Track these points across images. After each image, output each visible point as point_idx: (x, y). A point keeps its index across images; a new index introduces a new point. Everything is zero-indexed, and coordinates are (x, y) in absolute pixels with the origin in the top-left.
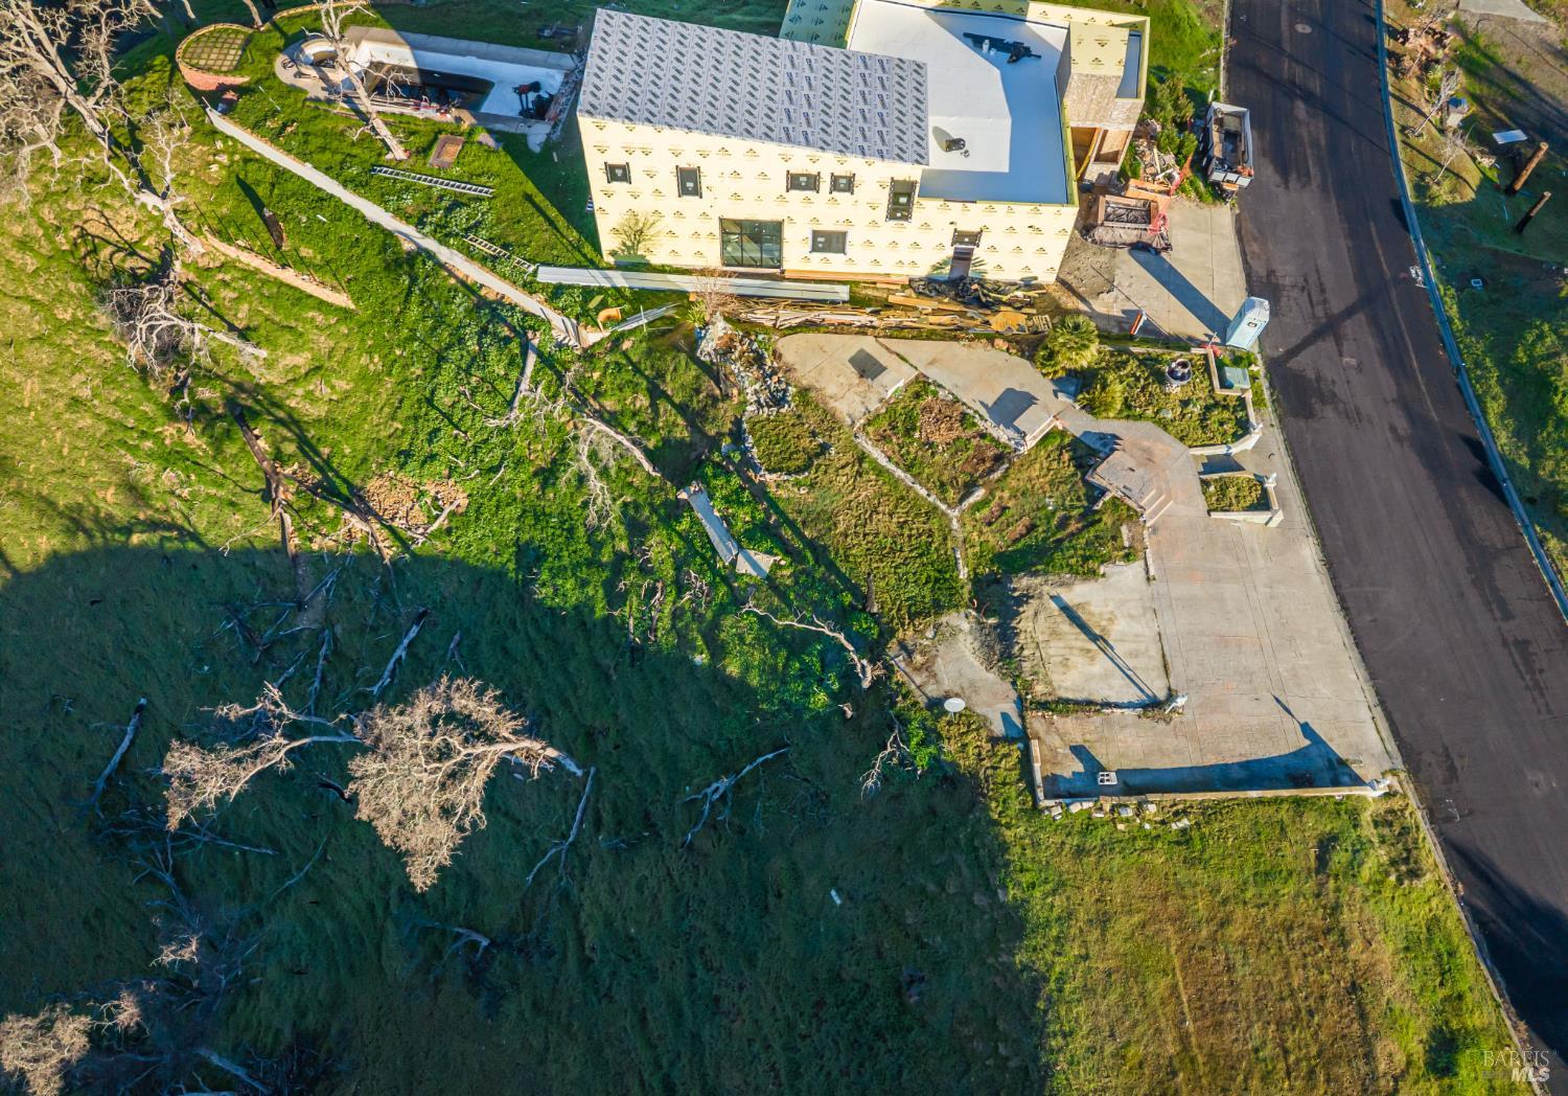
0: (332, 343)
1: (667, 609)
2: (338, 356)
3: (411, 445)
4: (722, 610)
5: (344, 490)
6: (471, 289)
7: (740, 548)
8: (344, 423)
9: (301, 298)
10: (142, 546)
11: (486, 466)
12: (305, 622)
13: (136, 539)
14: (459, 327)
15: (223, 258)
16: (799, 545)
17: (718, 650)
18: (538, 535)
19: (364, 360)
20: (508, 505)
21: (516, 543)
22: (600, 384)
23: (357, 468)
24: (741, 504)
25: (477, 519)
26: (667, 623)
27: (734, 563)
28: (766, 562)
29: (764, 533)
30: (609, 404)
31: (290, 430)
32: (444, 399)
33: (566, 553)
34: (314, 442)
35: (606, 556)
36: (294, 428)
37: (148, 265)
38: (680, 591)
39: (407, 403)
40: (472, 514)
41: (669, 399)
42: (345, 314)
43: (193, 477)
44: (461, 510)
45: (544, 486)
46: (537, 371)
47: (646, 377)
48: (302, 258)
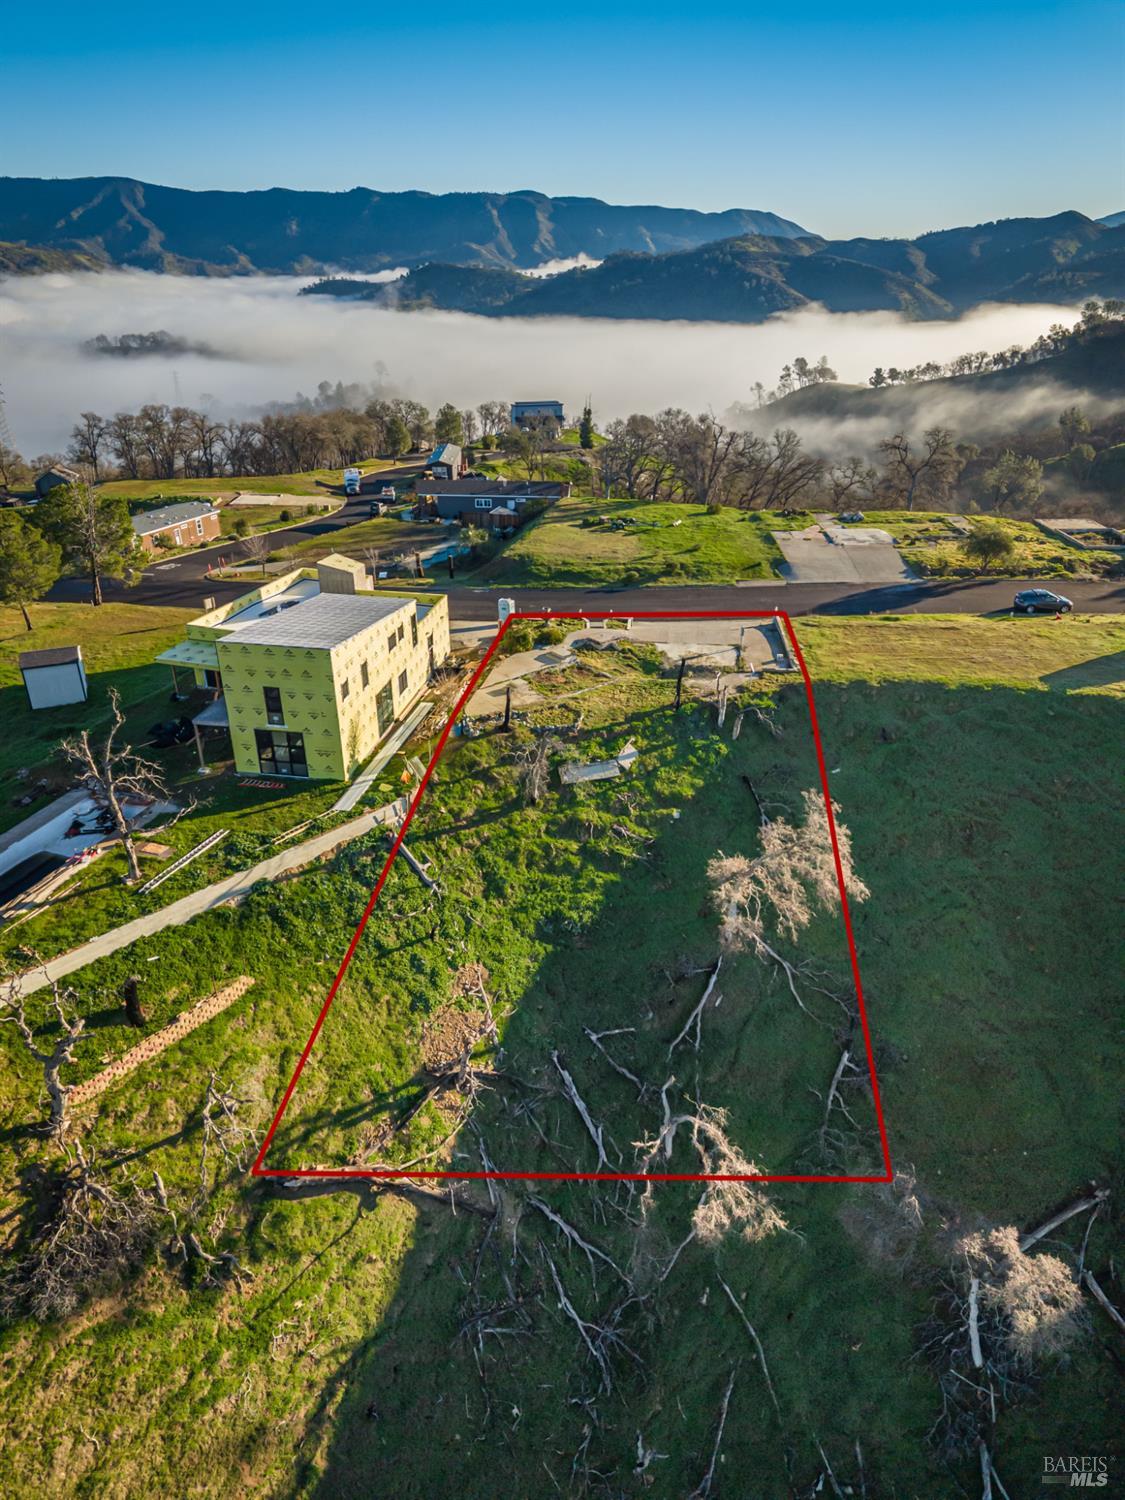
0: (270, 1026)
1: (633, 826)
2: (286, 1022)
3: (411, 993)
4: (649, 786)
5: (414, 1090)
6: (314, 867)
7: (616, 758)
8: (351, 1058)
9: (209, 1031)
10: (331, 1455)
11: (463, 932)
12: (511, 1224)
13: (320, 1462)
14: (340, 894)
15: (93, 1105)
16: (626, 727)
17: (676, 800)
18: (536, 913)
19: (306, 1000)
20: (501, 929)
21: (532, 939)
22: (450, 811)
23: (400, 1064)
24: (589, 747)
25: (501, 961)
26: (643, 832)
27: (622, 769)
28: (629, 749)
29: (611, 740)
30: (469, 812)
31: (321, 1128)
32: (390, 942)
33: (562, 893)
34: (350, 1104)
35: (577, 861)
36: (320, 1124)
37: (16, 1222)
38: (624, 811)
39: (372, 977)
40: (495, 965)
41: (490, 768)
42: (255, 993)
43: (299, 1304)
44: (486, 976)
45: (501, 894)
46: (413, 851)
47: (466, 777)
48: (174, 1002)
